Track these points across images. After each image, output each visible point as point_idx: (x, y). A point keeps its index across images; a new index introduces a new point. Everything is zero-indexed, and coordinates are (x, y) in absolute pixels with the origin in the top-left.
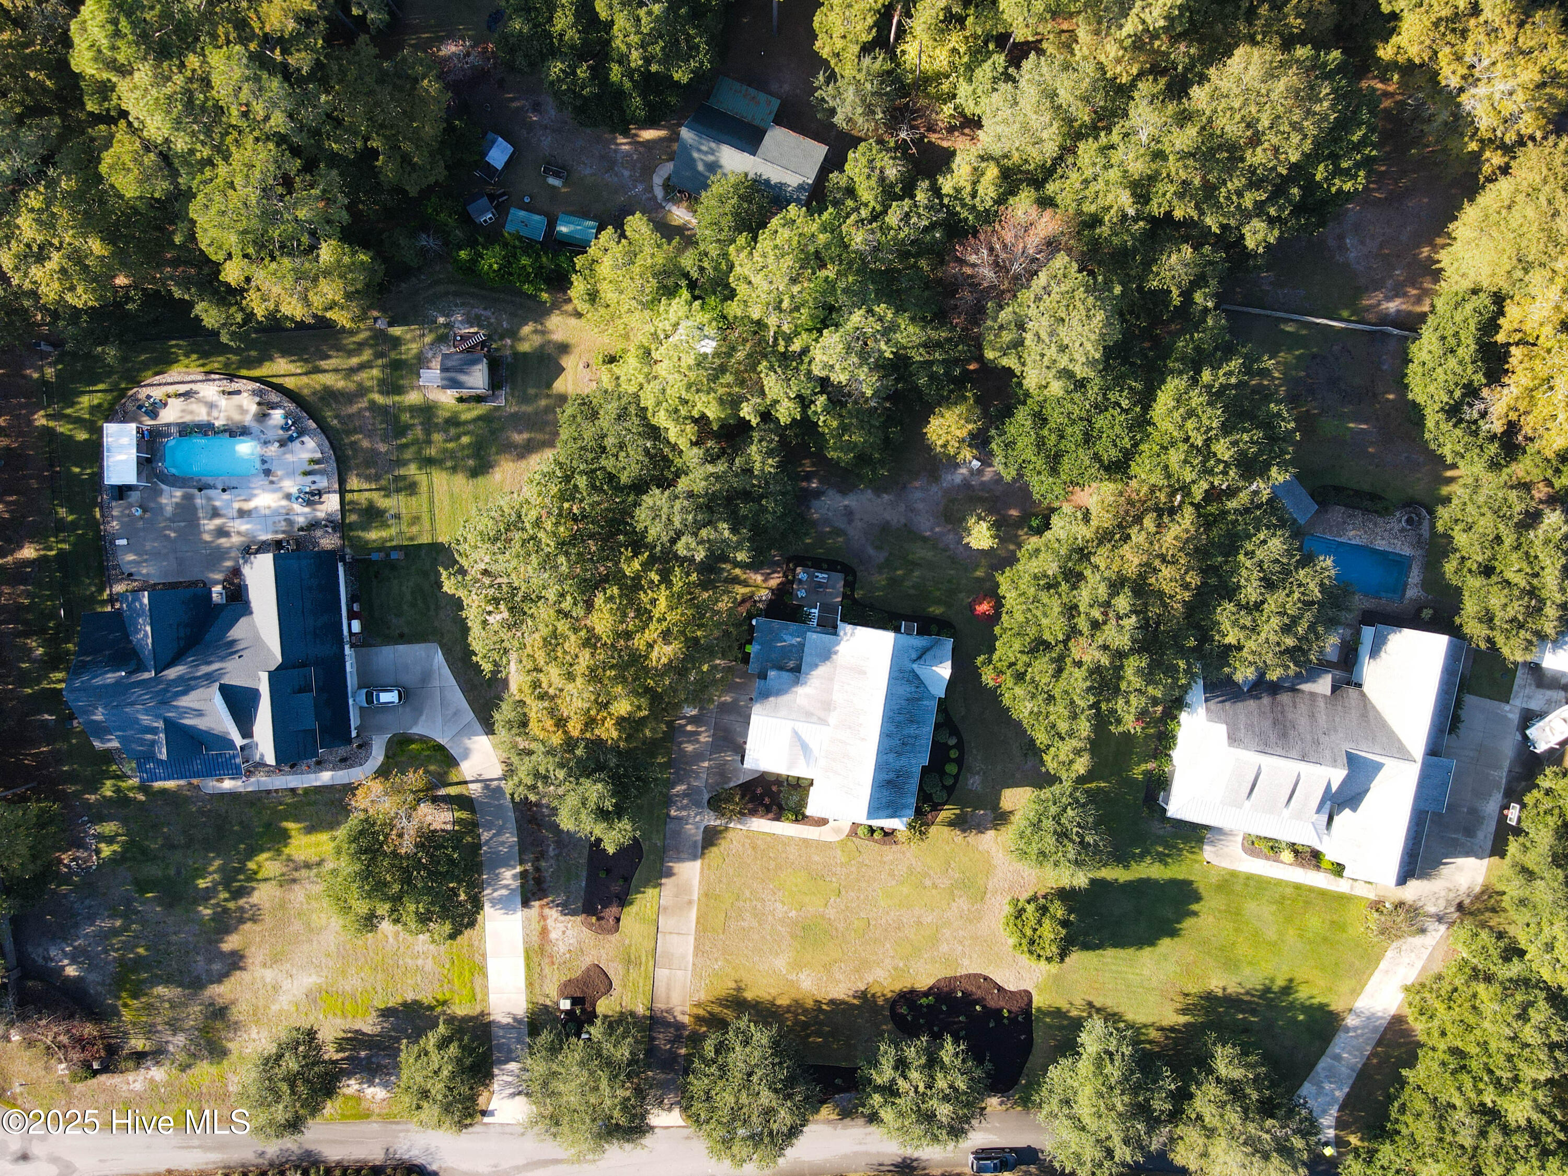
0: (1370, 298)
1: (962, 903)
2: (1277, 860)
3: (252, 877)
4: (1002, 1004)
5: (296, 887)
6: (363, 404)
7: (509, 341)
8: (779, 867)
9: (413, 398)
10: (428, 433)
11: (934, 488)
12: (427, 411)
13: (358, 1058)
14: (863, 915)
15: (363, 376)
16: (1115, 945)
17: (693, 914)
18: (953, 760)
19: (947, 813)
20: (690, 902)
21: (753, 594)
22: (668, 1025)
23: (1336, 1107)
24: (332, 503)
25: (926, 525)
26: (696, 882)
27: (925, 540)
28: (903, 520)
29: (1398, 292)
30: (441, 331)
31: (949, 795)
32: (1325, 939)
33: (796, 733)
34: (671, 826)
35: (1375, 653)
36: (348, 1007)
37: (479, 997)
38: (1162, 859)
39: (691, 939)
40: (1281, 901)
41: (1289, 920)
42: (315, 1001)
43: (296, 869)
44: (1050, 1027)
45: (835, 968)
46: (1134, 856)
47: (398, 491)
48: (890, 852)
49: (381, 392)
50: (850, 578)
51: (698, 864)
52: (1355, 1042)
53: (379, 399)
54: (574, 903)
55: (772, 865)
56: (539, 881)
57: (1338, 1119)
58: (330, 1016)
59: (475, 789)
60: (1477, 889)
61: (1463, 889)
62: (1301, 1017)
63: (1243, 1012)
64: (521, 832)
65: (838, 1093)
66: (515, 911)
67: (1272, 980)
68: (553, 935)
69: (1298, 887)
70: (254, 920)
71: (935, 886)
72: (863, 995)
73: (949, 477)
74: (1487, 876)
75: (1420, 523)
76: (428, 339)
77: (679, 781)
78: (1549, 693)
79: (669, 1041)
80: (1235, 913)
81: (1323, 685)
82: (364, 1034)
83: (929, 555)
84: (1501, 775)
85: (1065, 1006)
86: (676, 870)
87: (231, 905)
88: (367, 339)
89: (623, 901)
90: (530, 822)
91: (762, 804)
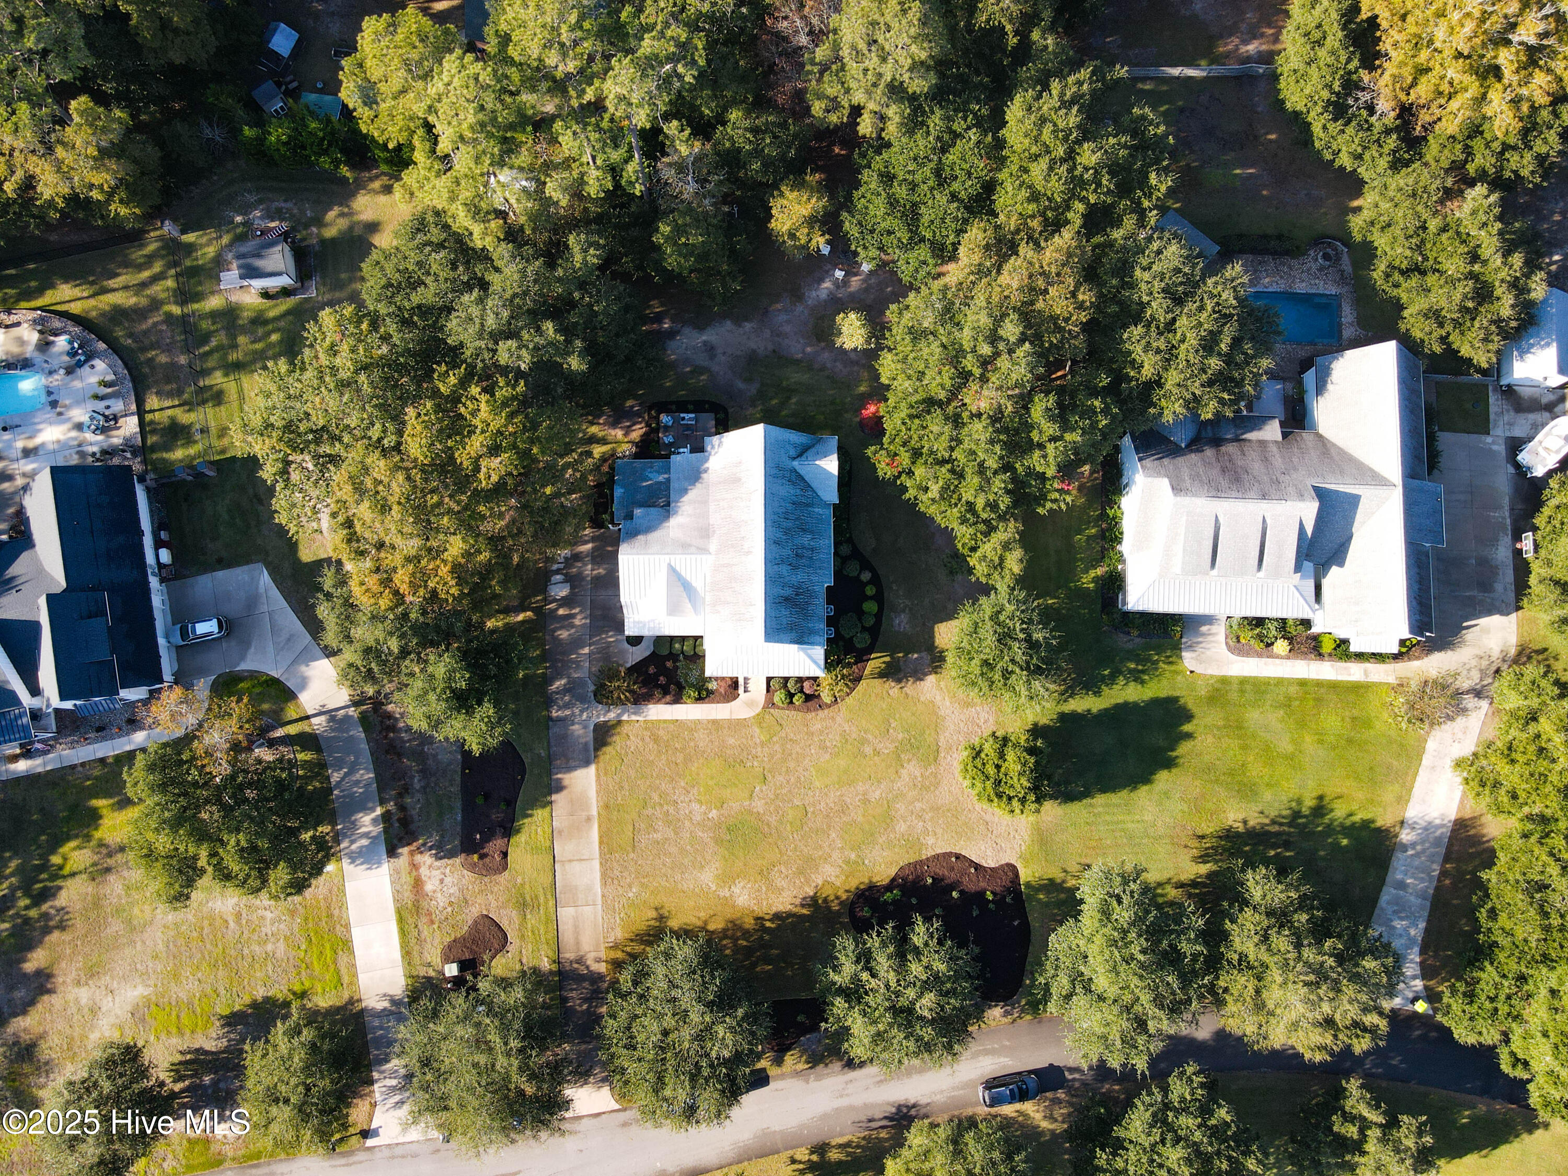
0: (1226, 44)
1: (912, 769)
2: (1272, 656)
3: (57, 874)
4: (983, 884)
5: (111, 878)
6: (156, 318)
7: (314, 230)
8: (688, 760)
9: (214, 303)
10: (233, 337)
11: (800, 308)
12: (229, 315)
13: (201, 1086)
14: (797, 802)
15: (157, 289)
16: (1104, 791)
17: (594, 833)
18: (871, 598)
19: (876, 662)
20: (589, 819)
21: (614, 450)
22: (579, 978)
23: (1416, 949)
24: (130, 426)
25: (798, 347)
26: (592, 793)
27: (797, 362)
28: (770, 347)
29: (1254, 35)
30: (239, 230)
31: (875, 639)
32: (1350, 741)
33: (672, 570)
34: (555, 730)
35: (1320, 388)
36: (185, 1020)
37: (346, 980)
38: (1137, 677)
39: (596, 864)
40: (1287, 704)
41: (1302, 724)
42: (143, 1020)
43: (110, 855)
44: (1047, 905)
45: (774, 874)
46: (1103, 679)
47: (204, 402)
48: (817, 720)
49: (176, 303)
50: (721, 416)
51: (592, 769)
52: (1417, 863)
53: (176, 310)
54: (449, 842)
55: (680, 758)
56: (405, 822)
57: (1422, 964)
58: (163, 1037)
59: (319, 724)
60: (1513, 652)
61: (1496, 654)
62: (1345, 842)
63: (1274, 846)
64: (378, 766)
65: (804, 1034)
66: (379, 863)
67: (1299, 802)
68: (429, 887)
69: (1302, 683)
70: (62, 927)
71: (877, 753)
72: (813, 902)
73: (814, 294)
74: (1520, 635)
75: (1338, 259)
76: (225, 240)
77: (558, 675)
78: (1532, 417)
79: (585, 1000)
80: (1237, 727)
81: (1272, 431)
82: (207, 1053)
83: (805, 377)
84: (1504, 515)
85: (1058, 876)
86: (566, 782)
87: (33, 913)
88: (158, 249)
89: (508, 829)
90: (387, 752)
91: (658, 686)
